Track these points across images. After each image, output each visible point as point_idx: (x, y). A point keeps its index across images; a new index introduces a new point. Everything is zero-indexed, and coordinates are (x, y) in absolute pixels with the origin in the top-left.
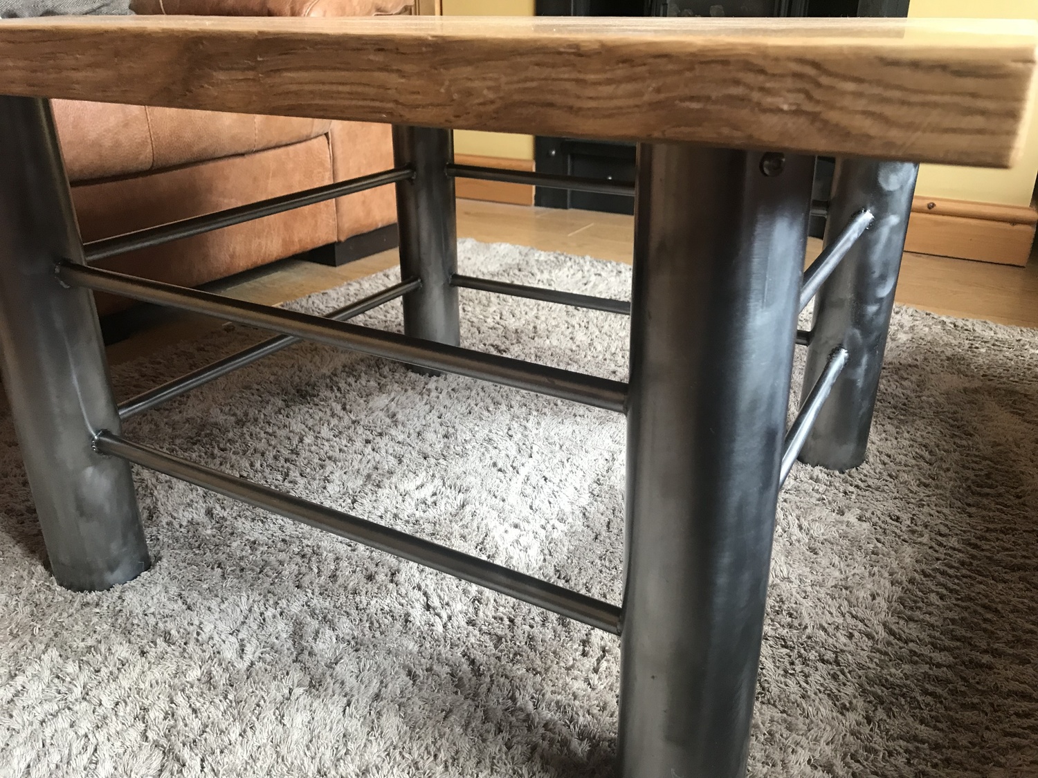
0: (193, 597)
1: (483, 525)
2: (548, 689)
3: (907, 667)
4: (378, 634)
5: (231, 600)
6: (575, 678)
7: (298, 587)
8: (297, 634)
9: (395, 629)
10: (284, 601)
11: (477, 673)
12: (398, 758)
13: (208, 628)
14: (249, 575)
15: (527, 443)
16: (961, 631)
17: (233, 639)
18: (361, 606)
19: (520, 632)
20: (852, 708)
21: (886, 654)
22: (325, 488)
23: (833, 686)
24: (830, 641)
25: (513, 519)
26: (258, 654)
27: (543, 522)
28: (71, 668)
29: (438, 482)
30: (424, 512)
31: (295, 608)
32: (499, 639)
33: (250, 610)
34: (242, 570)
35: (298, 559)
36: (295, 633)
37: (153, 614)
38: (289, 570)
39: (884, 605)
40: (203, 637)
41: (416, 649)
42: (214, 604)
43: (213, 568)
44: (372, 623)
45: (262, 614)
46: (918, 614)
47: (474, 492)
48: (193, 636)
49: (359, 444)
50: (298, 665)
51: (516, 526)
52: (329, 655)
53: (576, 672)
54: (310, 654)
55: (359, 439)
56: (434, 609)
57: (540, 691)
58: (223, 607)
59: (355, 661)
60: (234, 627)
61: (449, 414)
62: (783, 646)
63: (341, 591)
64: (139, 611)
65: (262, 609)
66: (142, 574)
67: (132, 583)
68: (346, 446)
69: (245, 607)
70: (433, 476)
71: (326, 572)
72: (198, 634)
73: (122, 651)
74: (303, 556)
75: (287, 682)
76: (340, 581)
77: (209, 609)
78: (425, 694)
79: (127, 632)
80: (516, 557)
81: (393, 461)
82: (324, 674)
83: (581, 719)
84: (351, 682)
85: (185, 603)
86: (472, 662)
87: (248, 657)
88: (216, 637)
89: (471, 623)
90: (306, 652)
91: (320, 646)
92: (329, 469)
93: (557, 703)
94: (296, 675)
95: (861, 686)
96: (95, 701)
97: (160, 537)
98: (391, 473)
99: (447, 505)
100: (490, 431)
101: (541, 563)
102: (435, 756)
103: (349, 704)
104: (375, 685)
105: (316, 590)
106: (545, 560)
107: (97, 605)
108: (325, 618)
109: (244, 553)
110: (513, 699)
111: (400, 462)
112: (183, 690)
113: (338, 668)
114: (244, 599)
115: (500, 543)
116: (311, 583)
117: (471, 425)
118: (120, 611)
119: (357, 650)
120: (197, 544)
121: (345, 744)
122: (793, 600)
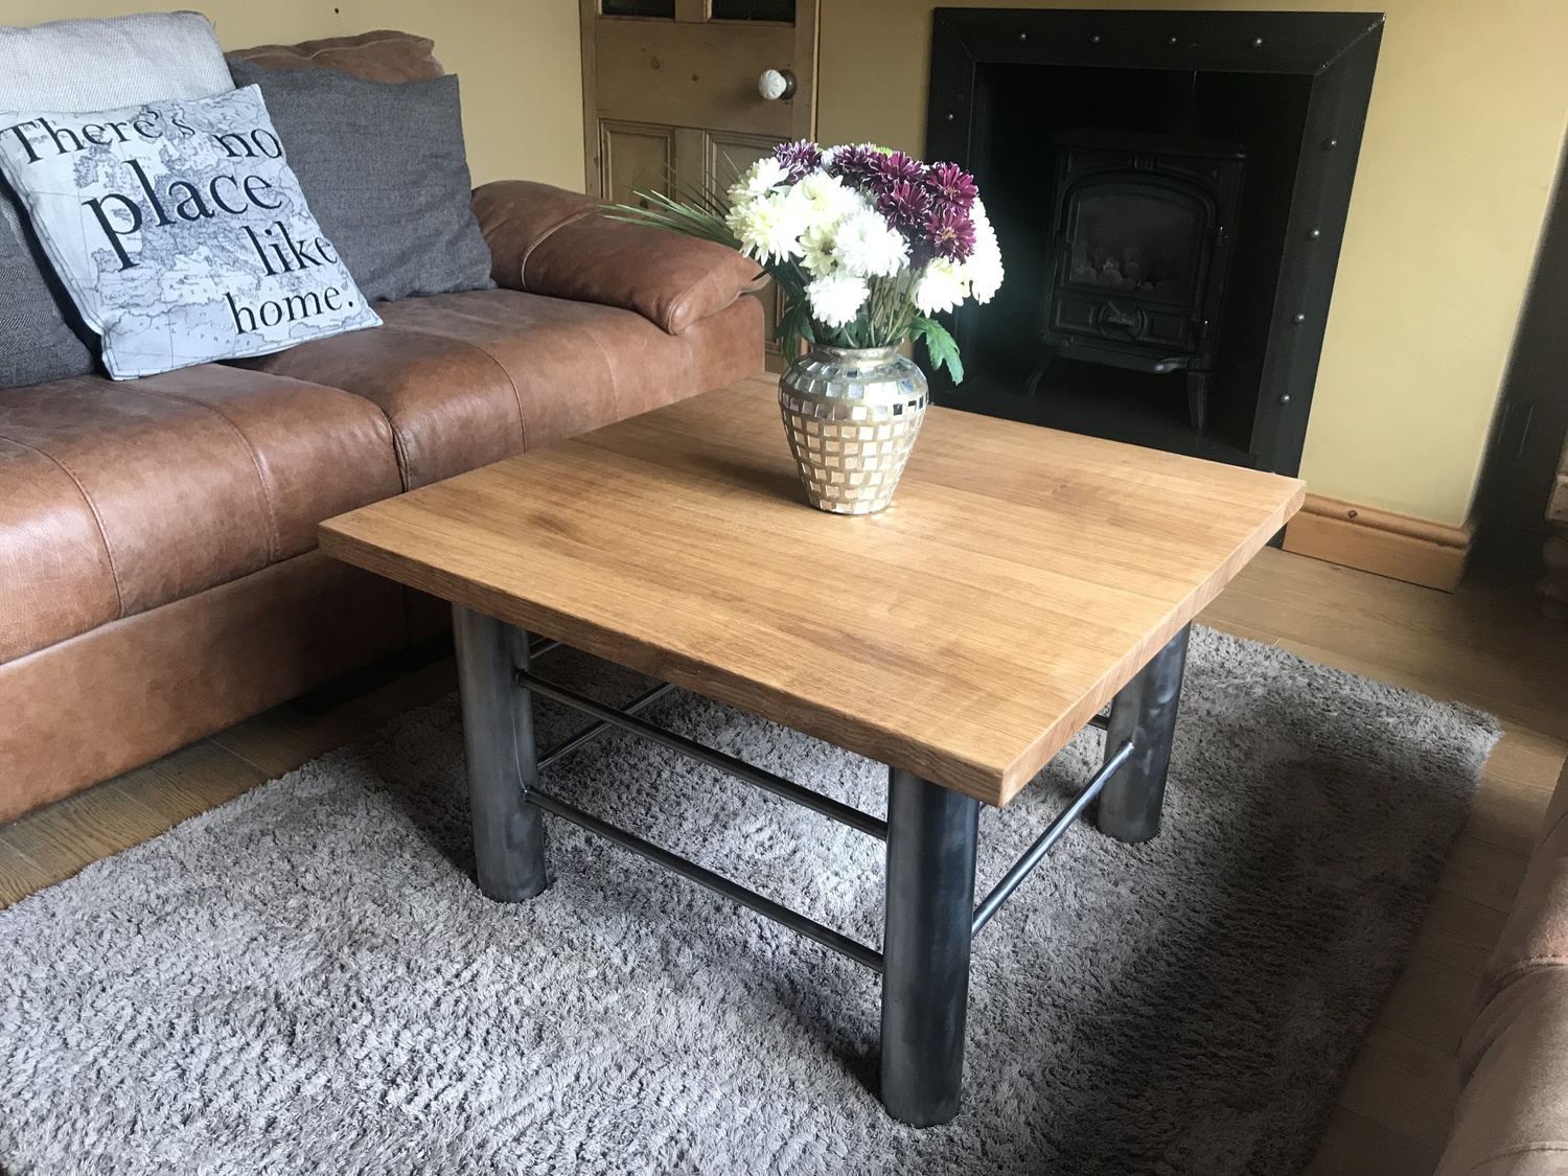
0: (585, 914)
1: (809, 872)
2: (844, 1006)
3: (1117, 1016)
4: (723, 955)
5: (614, 919)
6: (866, 1001)
7: (663, 912)
8: (664, 950)
9: (736, 952)
10: (654, 923)
11: (795, 990)
12: (736, 1043)
13: (599, 939)
14: (625, 899)
15: (856, 792)
16: (1170, 993)
17: (618, 949)
18: (711, 932)
19: (829, 963)
20: (1064, 1040)
21: (1105, 1004)
22: (681, 825)
23: (1055, 1024)
24: (1065, 991)
25: (835, 868)
26: (637, 962)
27: (860, 872)
28: (508, 960)
29: (775, 827)
30: (762, 854)
31: (662, 929)
32: (813, 967)
33: (628, 928)
34: (619, 894)
35: (661, 888)
36: (662, 949)
37: (557, 925)
38: (655, 897)
39: (1119, 966)
40: (597, 947)
41: (751, 969)
42: (601, 920)
43: (596, 891)
44: (719, 946)
45: (637, 932)
46: (1143, 977)
47: (804, 839)
48: (588, 945)
49: (708, 782)
50: (666, 973)
51: (837, 874)
52: (688, 967)
53: (867, 997)
54: (675, 965)
55: (709, 777)
56: (766, 939)
57: (839, 1007)
58: (608, 924)
59: (707, 974)
60: (617, 940)
61: (788, 755)
62: (1029, 992)
63: (696, 918)
64: (546, 921)
65: (638, 927)
66: (545, 892)
67: (538, 898)
68: (697, 783)
69: (624, 925)
70: (771, 819)
71: (684, 903)
72: (593, 944)
73: (541, 952)
74: (666, 886)
75: (659, 985)
76: (695, 910)
77: (598, 924)
78: (756, 1001)
79: (540, 937)
80: (833, 902)
81: (738, 803)
82: (685, 981)
83: (865, 1029)
84: (704, 988)
85: (579, 918)
86: (792, 982)
87: (631, 964)
88: (606, 946)
89: (793, 952)
90: (672, 964)
91: (681, 960)
92: (684, 806)
93: (850, 1016)
94: (665, 980)
95: (1077, 1025)
96: (529, 985)
97: (552, 860)
98: (735, 814)
99: (783, 849)
100: (824, 777)
101: (852, 909)
102: (762, 1044)
103: (703, 1004)
104: (721, 991)
105: (677, 916)
106: (856, 906)
107: (516, 914)
108: (684, 939)
109: (620, 880)
110: (819, 1011)
111: (744, 804)
112: (587, 984)
113: (695, 977)
114: (624, 919)
115: (821, 889)
116: (673, 910)
117: (807, 770)
118: (534, 920)
119: (708, 966)
120: (582, 869)
121: (701, 1031)
122: (1046, 957)
